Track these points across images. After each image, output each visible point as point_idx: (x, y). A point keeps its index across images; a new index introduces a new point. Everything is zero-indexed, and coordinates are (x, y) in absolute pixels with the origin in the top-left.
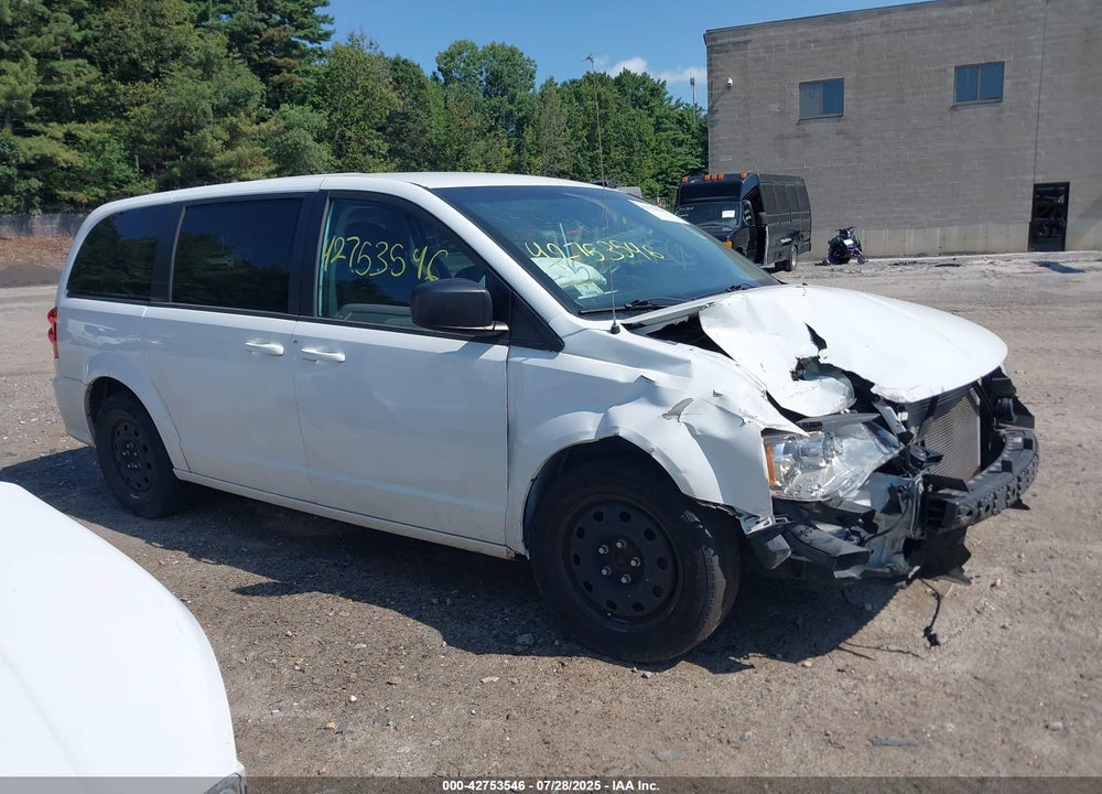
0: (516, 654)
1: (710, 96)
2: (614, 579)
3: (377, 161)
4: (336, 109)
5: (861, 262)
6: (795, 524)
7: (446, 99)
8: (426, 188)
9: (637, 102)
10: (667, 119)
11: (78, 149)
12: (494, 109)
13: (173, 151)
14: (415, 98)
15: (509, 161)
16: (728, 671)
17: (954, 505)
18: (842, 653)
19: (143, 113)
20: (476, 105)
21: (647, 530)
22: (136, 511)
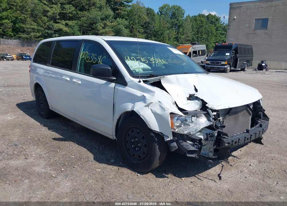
0: (109, 164)
1: (229, 21)
2: (135, 148)
3: (140, 34)
4: (131, 20)
5: (266, 70)
6: (180, 140)
7: (160, 19)
8: (104, 40)
9: (212, 22)
10: (220, 27)
11: (68, 27)
12: (173, 22)
13: (90, 29)
14: (152, 18)
15: (175, 36)
16: (161, 177)
17: (223, 141)
18: (195, 177)
19: (84, 19)
20: (168, 21)
21: (143, 136)
22: (42, 116)
